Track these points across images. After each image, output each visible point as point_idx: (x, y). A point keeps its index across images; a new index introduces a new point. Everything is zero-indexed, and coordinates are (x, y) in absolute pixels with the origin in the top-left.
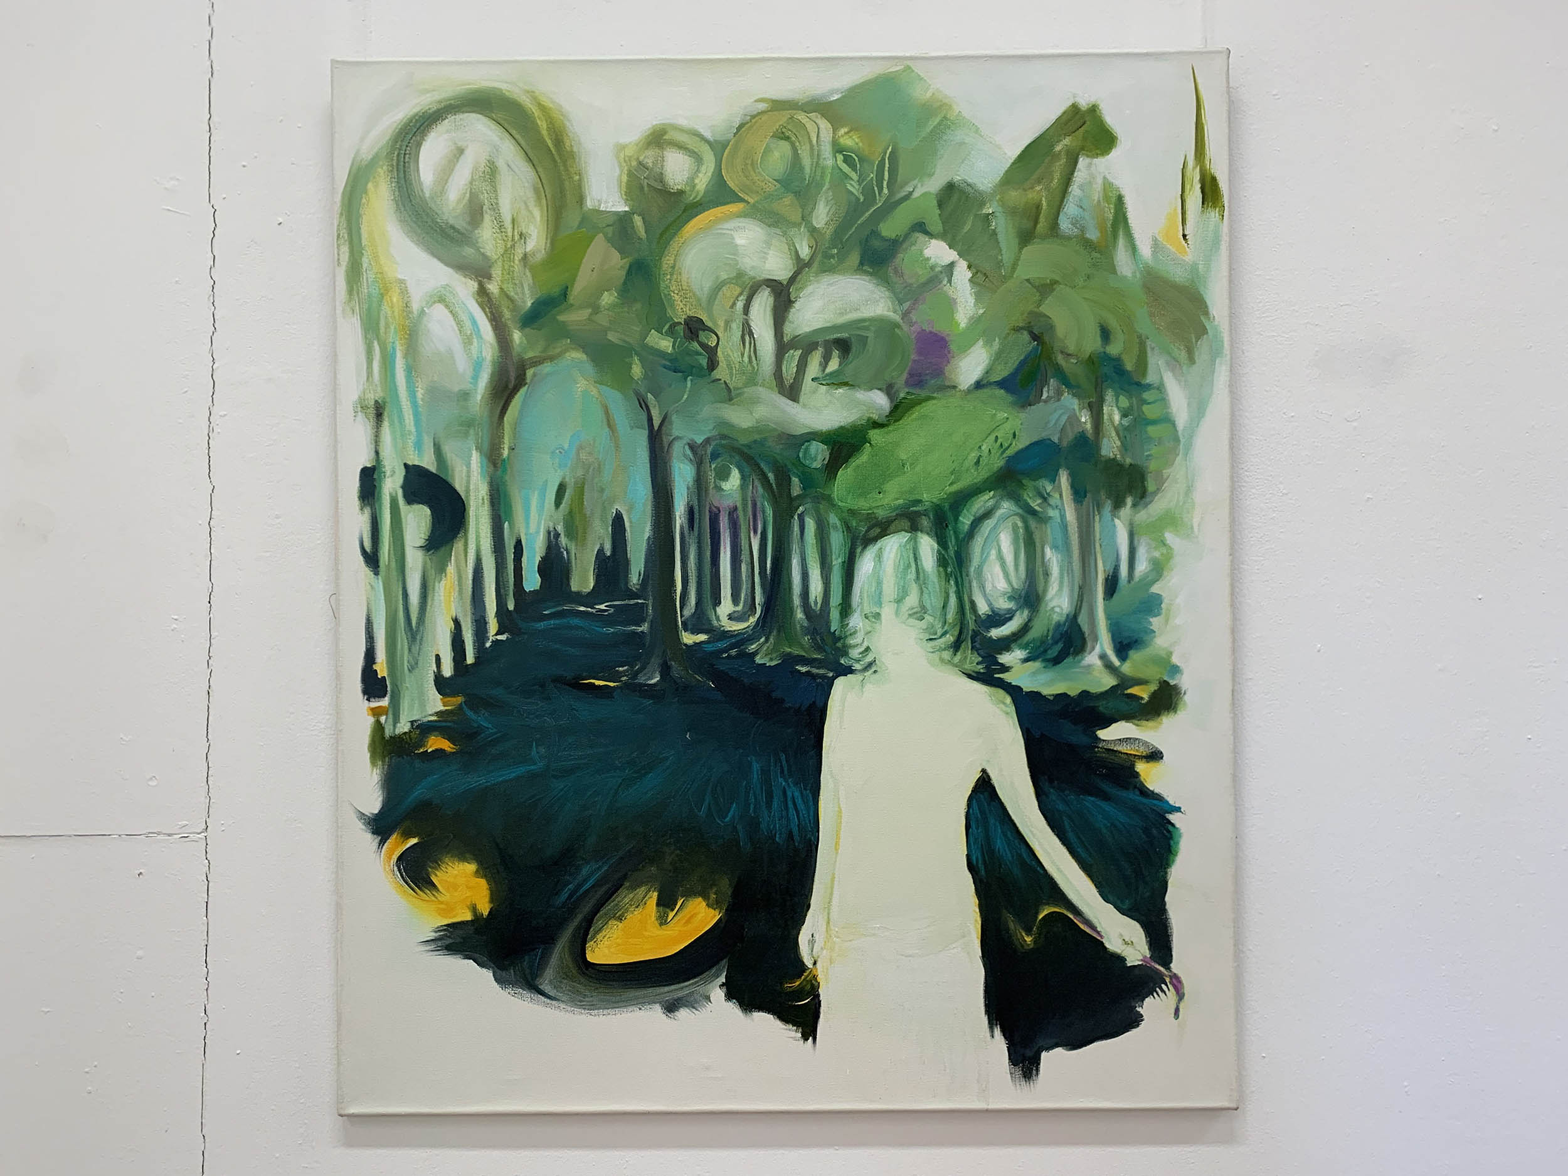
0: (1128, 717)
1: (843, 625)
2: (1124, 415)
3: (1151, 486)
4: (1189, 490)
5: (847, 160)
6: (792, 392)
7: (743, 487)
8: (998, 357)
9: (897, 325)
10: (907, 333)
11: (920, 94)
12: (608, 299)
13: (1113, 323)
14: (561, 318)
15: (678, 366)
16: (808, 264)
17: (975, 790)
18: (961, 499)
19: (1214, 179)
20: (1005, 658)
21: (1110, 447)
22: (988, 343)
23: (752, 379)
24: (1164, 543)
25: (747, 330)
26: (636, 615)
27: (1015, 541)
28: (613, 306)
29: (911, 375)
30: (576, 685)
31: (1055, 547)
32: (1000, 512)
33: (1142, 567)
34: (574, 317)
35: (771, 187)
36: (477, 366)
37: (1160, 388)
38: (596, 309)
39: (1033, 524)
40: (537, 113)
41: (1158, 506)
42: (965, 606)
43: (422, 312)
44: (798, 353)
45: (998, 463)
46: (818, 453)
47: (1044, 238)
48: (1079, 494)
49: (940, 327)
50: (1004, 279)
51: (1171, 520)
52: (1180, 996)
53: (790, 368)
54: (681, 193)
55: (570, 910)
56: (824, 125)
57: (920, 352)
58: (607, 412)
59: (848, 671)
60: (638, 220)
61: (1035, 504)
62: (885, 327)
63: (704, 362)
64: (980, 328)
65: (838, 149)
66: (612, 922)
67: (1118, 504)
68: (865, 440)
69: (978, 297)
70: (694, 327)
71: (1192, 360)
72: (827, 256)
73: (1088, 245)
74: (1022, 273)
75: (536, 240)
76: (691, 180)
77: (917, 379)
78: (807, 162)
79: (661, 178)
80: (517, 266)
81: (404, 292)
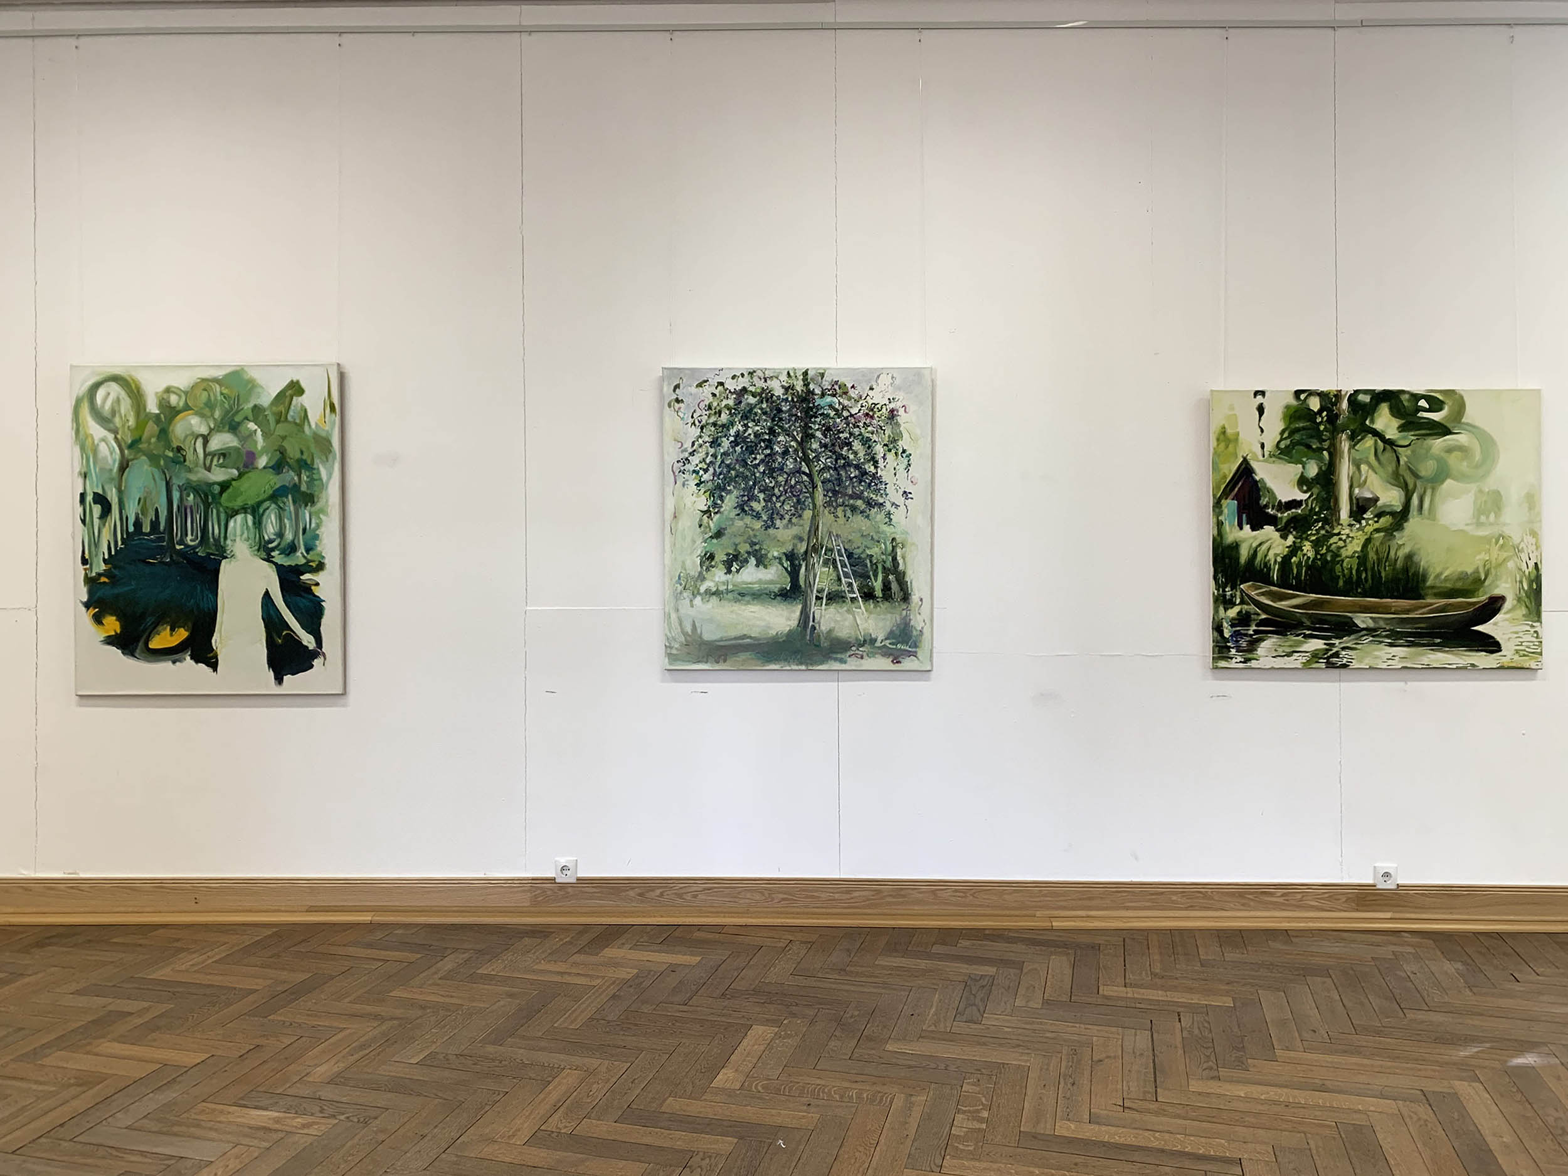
0: (309, 572)
1: (225, 543)
2: (308, 477)
3: (316, 500)
4: (327, 501)
5: (225, 397)
6: (209, 469)
7: (194, 499)
8: (270, 460)
9: (239, 449)
10: (244, 451)
11: (246, 377)
12: (153, 440)
13: (304, 449)
14: (140, 446)
15: (175, 461)
16: (213, 429)
17: (264, 595)
18: (260, 504)
19: (334, 404)
20: (273, 554)
21: (304, 488)
22: (267, 455)
23: (197, 465)
24: (319, 518)
25: (195, 450)
26: (161, 539)
27: (276, 516)
28: (154, 443)
29: (244, 465)
30: (144, 561)
31: (288, 519)
32: (271, 508)
33: (313, 525)
34: (143, 446)
35: (202, 405)
36: (114, 461)
37: (318, 469)
38: (150, 443)
39: (281, 512)
40: (131, 382)
41: (318, 506)
42: (261, 537)
43: (98, 445)
44: (210, 457)
45: (271, 492)
46: (217, 489)
47: (283, 422)
48: (294, 502)
49: (253, 450)
50: (272, 435)
51: (322, 511)
52: (325, 659)
53: (208, 462)
54: (175, 407)
55: (144, 631)
56: (218, 386)
57: (247, 457)
58: (153, 476)
59: (226, 558)
60: (162, 416)
61: (281, 505)
62: (236, 449)
63: (182, 460)
64: (264, 450)
65: (222, 394)
66: (157, 636)
67: (306, 505)
68: (231, 484)
69: (264, 440)
70: (179, 449)
71: (327, 461)
72: (219, 427)
73: (296, 423)
74: (277, 433)
75: (132, 422)
76: (178, 403)
77: (246, 466)
78: (213, 399)
79: (169, 402)
80: (126, 430)
81: (93, 438)
